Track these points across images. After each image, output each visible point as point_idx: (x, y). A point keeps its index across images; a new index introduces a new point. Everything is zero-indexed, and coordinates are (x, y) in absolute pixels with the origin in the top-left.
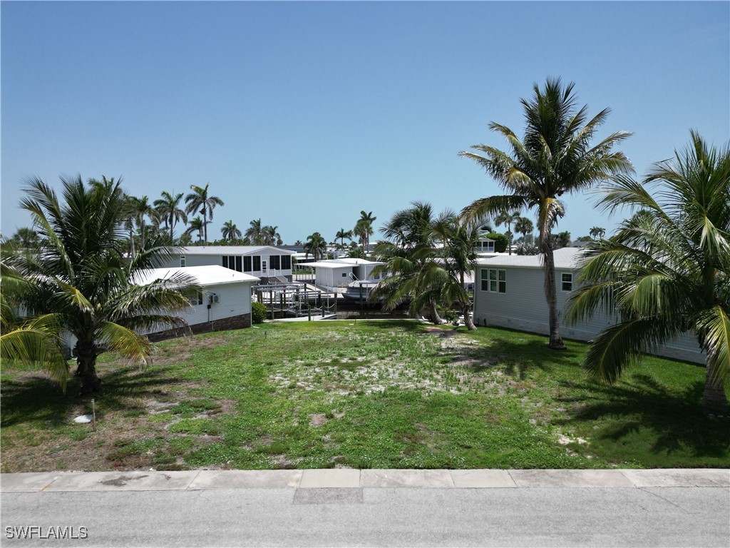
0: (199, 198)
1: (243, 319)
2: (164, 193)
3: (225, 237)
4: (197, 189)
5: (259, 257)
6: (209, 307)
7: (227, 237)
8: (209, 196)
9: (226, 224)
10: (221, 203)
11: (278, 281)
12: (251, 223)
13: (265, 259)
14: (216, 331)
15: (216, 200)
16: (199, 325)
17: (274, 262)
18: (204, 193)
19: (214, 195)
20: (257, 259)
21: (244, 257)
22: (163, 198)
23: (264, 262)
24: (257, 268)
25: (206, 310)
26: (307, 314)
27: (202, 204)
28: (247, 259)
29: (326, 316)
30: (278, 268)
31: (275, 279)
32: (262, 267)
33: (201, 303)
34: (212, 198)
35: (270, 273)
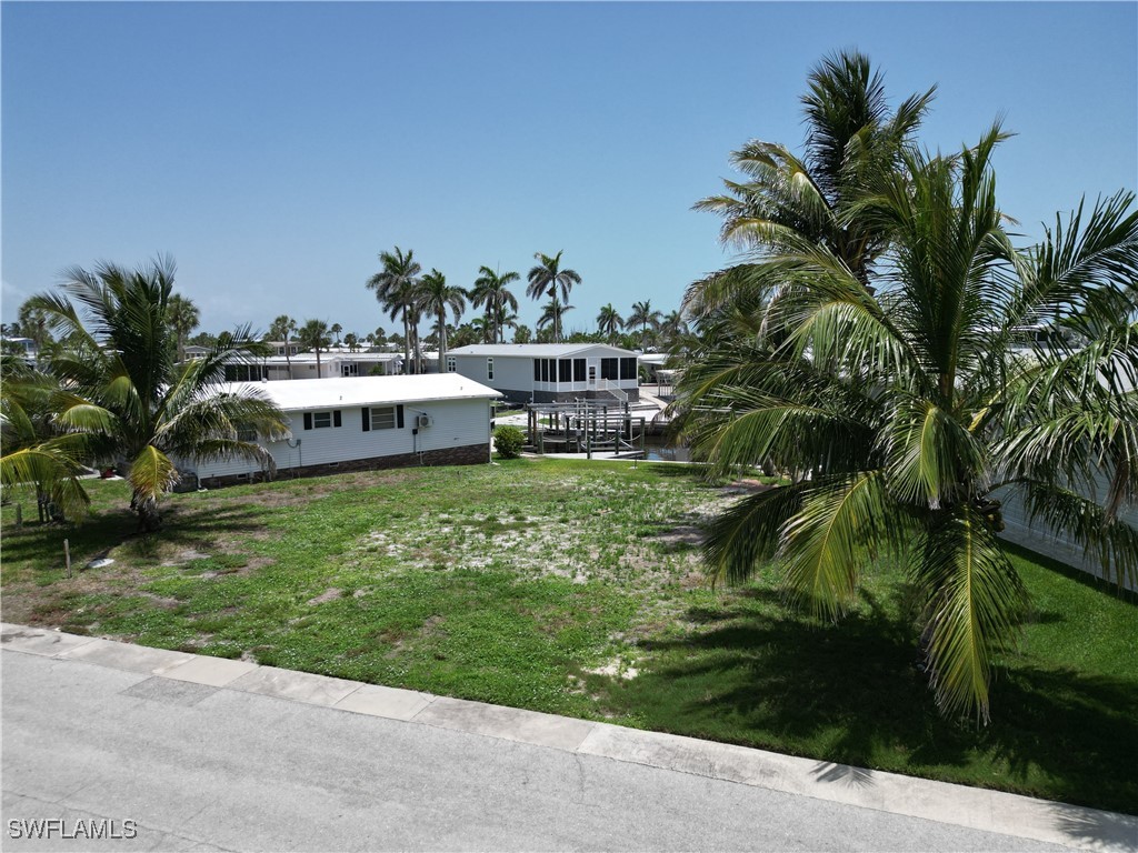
0: (545, 274)
1: (477, 451)
2: (483, 269)
3: (602, 328)
4: (546, 260)
5: (583, 362)
6: (415, 432)
7: (605, 328)
8: (560, 270)
9: (603, 309)
10: (578, 280)
11: (612, 397)
12: (634, 306)
13: (593, 363)
14: (427, 465)
15: (570, 275)
16: (398, 456)
17: (609, 368)
18: (553, 265)
19: (568, 268)
20: (580, 364)
21: (560, 361)
22: (483, 276)
23: (592, 369)
24: (580, 377)
25: (411, 436)
26: (613, 448)
27: (551, 282)
28: (565, 363)
29: (621, 453)
30: (613, 377)
31: (606, 394)
32: (588, 376)
33: (401, 425)
34: (564, 272)
35: (600, 384)
